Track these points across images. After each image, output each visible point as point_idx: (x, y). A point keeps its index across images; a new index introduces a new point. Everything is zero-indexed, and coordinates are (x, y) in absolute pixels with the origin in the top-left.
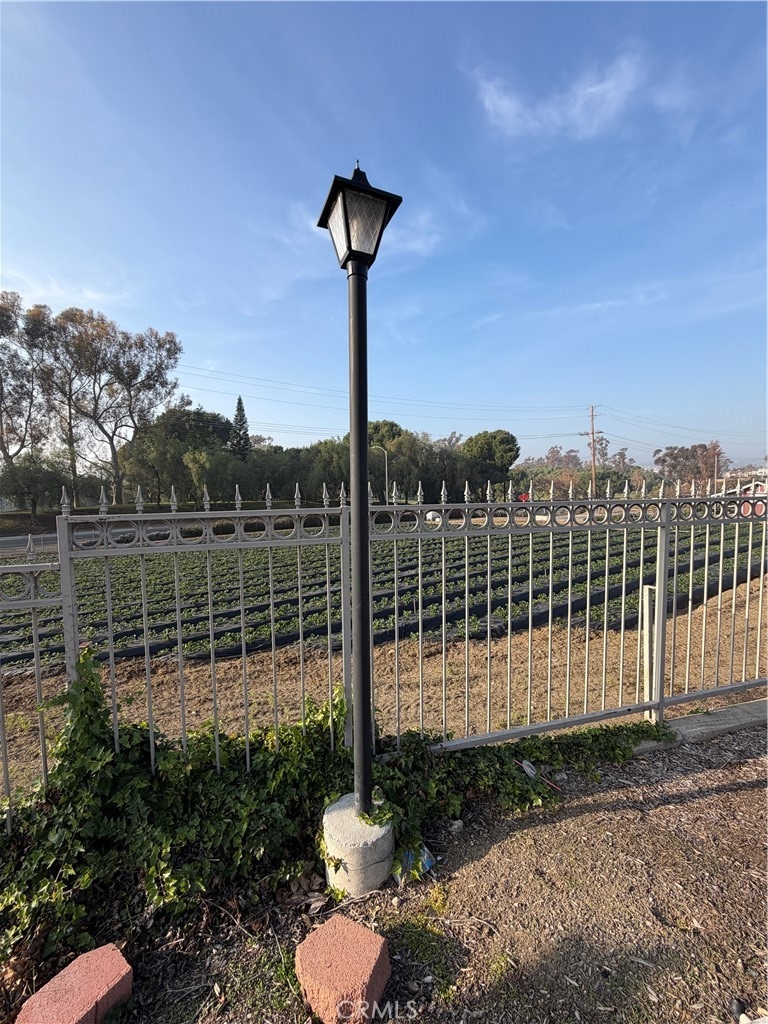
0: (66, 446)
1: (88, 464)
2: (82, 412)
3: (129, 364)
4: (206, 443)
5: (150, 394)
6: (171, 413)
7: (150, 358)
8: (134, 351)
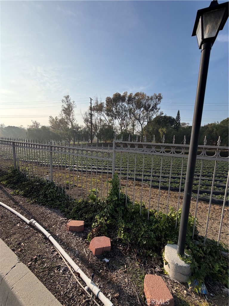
0: (132, 127)
1: (136, 132)
2: (136, 119)
3: (148, 105)
4: (166, 125)
5: (152, 112)
6: (157, 117)
7: (154, 102)
8: (150, 101)
